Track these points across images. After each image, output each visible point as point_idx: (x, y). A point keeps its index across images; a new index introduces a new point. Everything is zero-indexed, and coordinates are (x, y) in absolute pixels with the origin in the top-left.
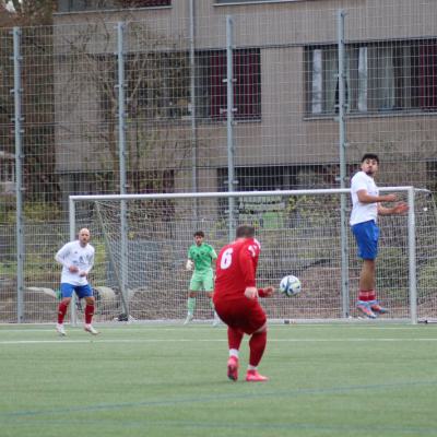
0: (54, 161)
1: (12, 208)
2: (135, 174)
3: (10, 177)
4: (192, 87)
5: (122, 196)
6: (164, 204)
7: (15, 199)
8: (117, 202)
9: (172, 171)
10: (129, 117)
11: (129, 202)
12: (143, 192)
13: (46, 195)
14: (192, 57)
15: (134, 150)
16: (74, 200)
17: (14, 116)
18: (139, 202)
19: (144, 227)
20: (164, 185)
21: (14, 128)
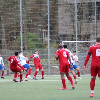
0: (58, 32)
1: (47, 45)
2: (80, 35)
3: (47, 36)
4: (95, 12)
5: (77, 41)
6: (88, 44)
7: (48, 42)
8: (75, 43)
9: (90, 35)
10: (78, 20)
11: (78, 43)
12: (82, 40)
13: (56, 41)
14: (95, 4)
15: (80, 29)
16: (64, 43)
17: (47, 20)
18: (81, 43)
19: (82, 50)
20: (88, 39)
21: (47, 23)
